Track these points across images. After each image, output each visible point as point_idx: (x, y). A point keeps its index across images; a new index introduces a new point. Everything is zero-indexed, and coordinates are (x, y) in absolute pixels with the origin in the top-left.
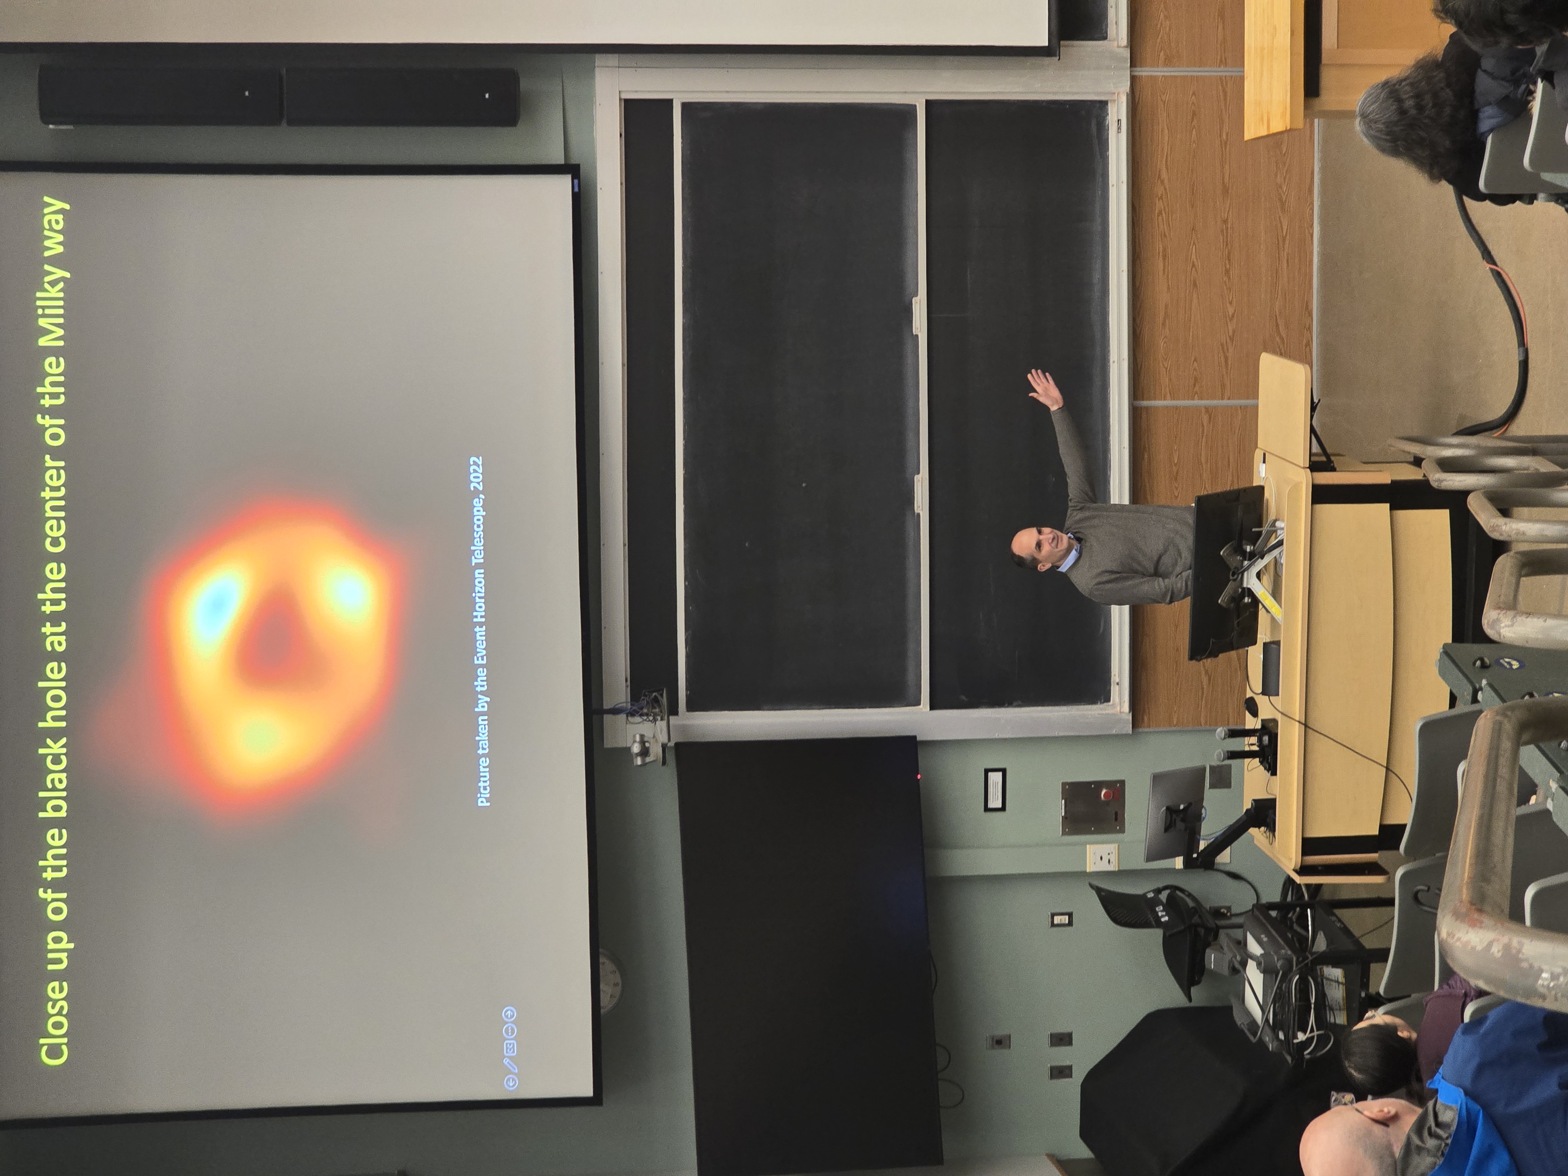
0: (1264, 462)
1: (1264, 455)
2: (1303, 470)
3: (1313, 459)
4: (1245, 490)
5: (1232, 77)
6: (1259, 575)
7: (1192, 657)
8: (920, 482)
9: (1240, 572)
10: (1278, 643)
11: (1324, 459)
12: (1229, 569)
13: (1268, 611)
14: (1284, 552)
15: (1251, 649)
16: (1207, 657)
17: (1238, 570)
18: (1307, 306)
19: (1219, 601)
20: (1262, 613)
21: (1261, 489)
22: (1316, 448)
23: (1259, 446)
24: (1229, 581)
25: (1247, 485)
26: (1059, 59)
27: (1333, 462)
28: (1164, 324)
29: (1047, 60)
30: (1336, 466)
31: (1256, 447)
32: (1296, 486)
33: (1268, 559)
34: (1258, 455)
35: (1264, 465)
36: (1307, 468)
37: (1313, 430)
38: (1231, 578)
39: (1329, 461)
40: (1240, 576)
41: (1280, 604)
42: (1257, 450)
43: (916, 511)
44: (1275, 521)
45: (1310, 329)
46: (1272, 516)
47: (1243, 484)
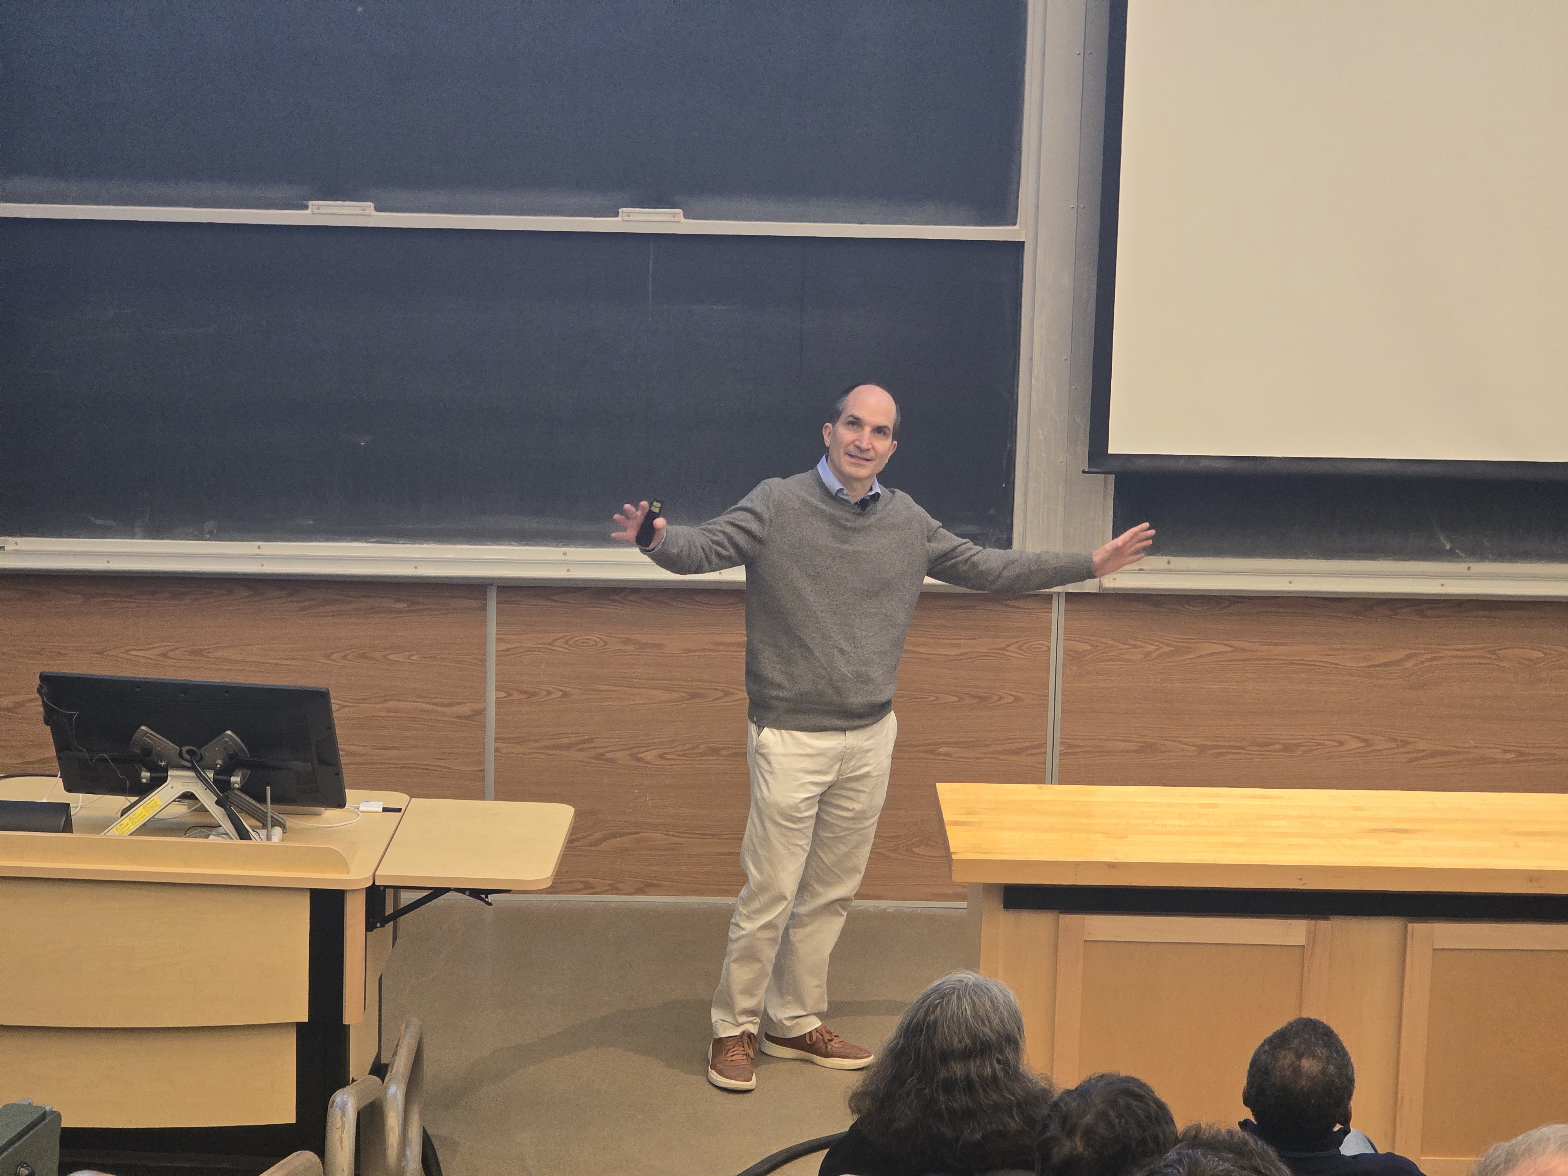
0: (385, 810)
1: (399, 810)
2: (371, 873)
3: (389, 894)
4: (338, 774)
5: (1044, 763)
6: (188, 796)
7: (45, 679)
8: (362, 212)
9: (195, 763)
10: (68, 827)
11: (389, 910)
12: (199, 748)
13: (124, 812)
14: (230, 841)
15: (58, 781)
16: (45, 705)
17: (198, 762)
18: (652, 885)
19: (143, 728)
20: (123, 801)
21: (341, 803)
22: (407, 898)
23: (413, 799)
24: (180, 746)
25: (347, 779)
26: (1084, 472)
27: (382, 926)
28: (627, 642)
29: (1083, 451)
30: (375, 930)
31: (412, 796)
32: (341, 862)
33: (217, 813)
34: (398, 799)
35: (381, 810)
36: (374, 882)
37: (438, 892)
38: (185, 749)
39: (385, 921)
40: (189, 765)
41: (137, 832)
42: (407, 797)
43: (310, 203)
44: (283, 827)
45: (614, 890)
46: (291, 822)
47: (347, 772)
